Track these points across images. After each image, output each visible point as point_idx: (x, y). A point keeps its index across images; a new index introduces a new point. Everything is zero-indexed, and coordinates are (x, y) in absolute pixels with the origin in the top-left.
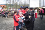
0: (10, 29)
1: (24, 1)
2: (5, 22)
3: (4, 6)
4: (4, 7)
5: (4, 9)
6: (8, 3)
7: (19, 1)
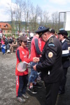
0: (9, 80)
1: (53, 15)
2: (2, 62)
3: (5, 24)
4: (6, 28)
5: (6, 33)
6: (15, 19)
7: (40, 14)
